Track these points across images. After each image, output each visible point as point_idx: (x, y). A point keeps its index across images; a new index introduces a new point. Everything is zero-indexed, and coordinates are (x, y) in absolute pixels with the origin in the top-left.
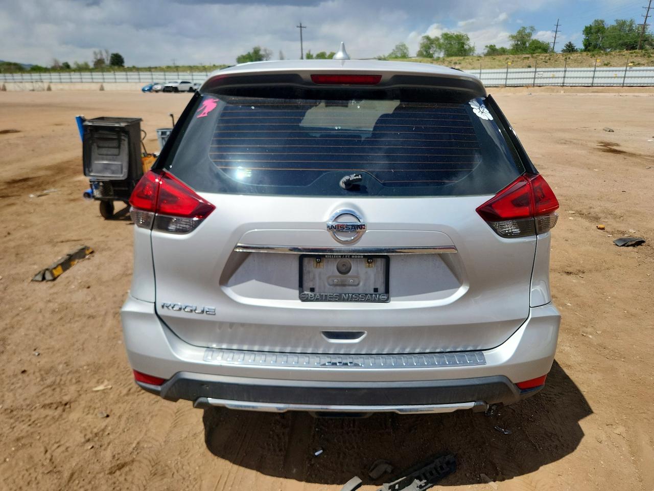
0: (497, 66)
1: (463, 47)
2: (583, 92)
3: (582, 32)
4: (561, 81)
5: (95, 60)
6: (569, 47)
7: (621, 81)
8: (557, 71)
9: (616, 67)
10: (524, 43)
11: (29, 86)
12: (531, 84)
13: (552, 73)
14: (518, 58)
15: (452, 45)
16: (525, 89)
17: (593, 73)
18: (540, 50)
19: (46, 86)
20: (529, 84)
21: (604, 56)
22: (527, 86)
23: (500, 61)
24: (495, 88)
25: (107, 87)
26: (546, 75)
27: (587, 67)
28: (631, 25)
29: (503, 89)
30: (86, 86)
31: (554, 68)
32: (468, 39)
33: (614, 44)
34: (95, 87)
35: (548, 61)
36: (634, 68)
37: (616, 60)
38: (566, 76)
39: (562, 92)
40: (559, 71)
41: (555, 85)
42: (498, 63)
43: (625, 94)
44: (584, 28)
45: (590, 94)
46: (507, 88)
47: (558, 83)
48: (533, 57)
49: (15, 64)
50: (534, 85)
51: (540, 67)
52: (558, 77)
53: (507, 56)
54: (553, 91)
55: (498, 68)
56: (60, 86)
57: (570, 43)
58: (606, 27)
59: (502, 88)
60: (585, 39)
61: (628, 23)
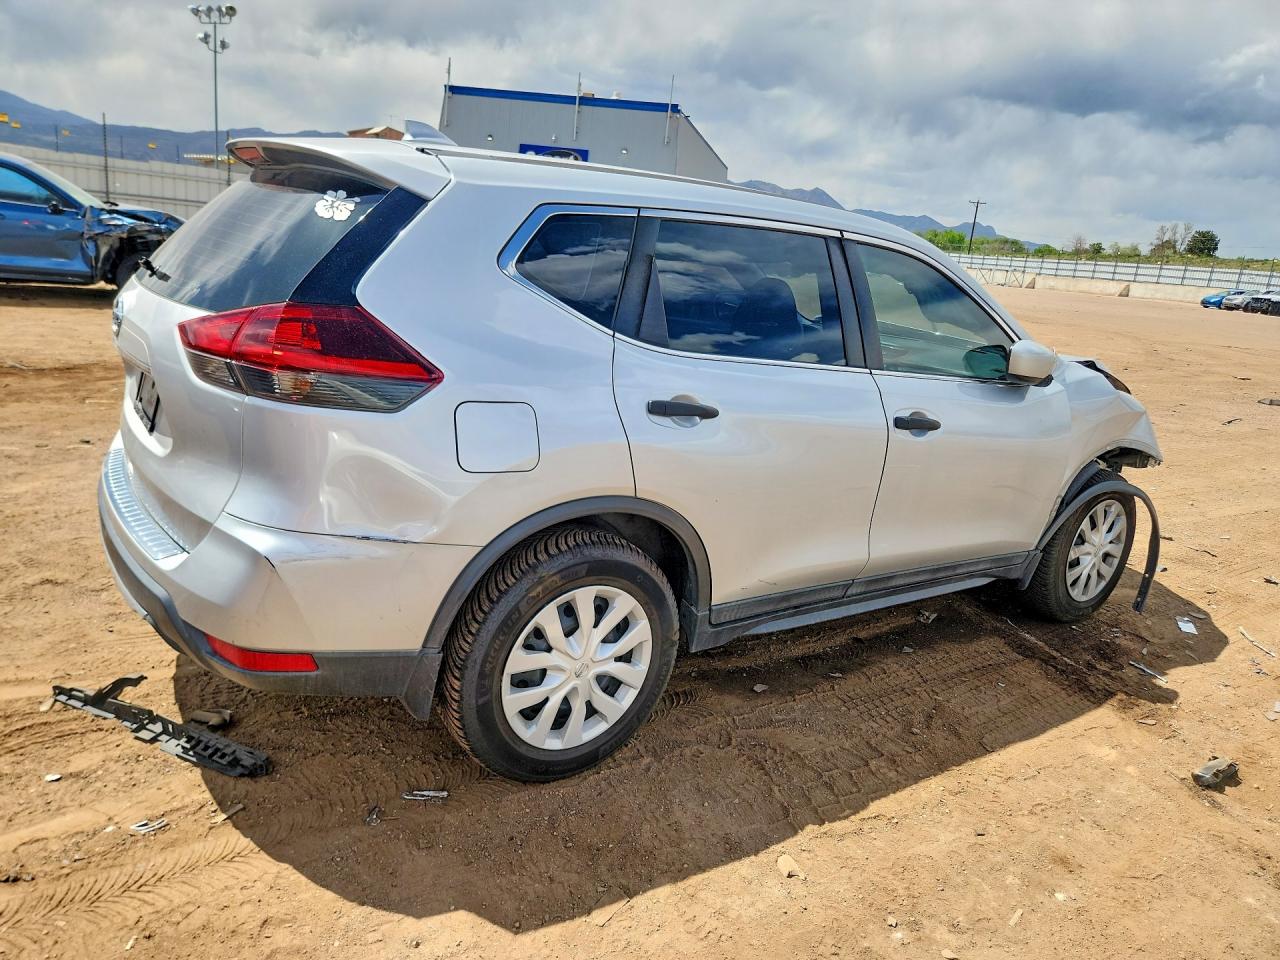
5: (1156, 242)
11: (1000, 277)
19: (1028, 279)
25: (1137, 290)
30: (1098, 286)
34: (1115, 288)
49: (1014, 242)
56: (1052, 282)
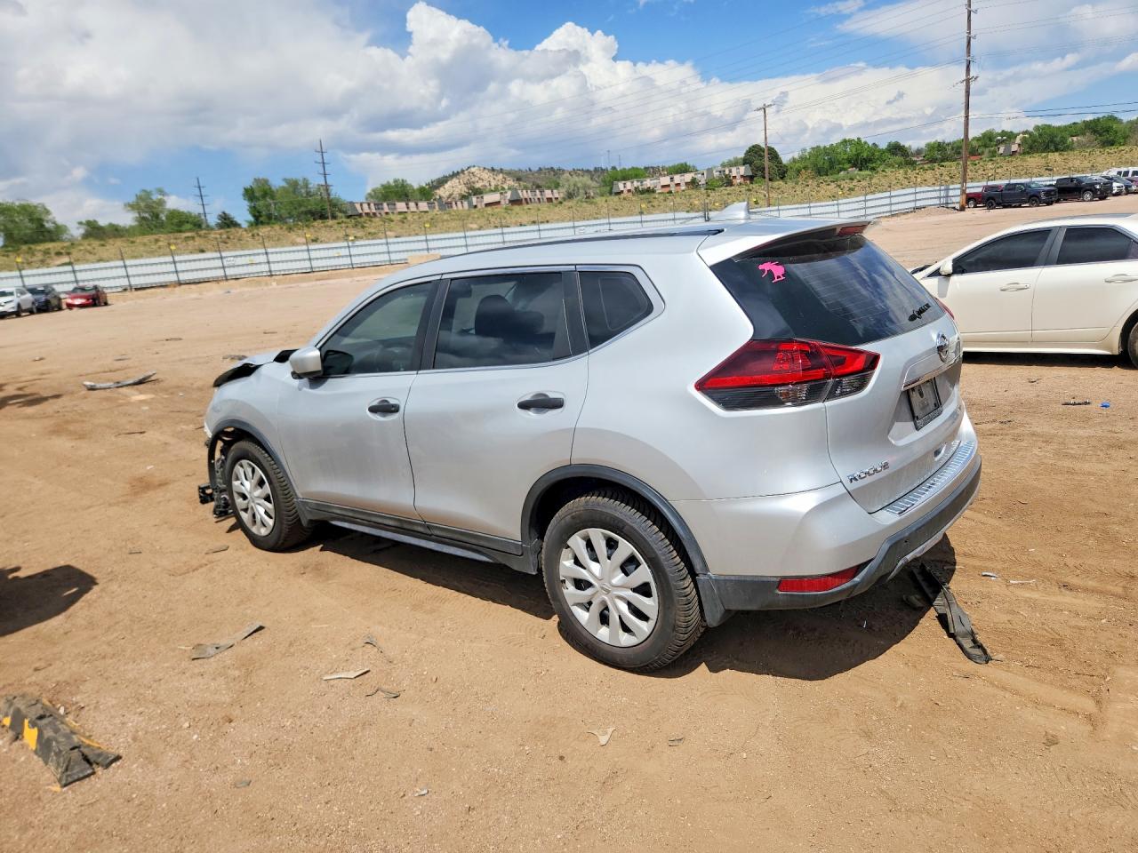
0: (144, 254)
1: (43, 226)
2: (303, 280)
3: (242, 197)
4: (265, 268)
6: (225, 219)
7: (347, 261)
8: (254, 255)
9: (326, 242)
10: (157, 216)
12: (222, 277)
13: (248, 258)
14: (176, 239)
15: (16, 223)
16: (214, 285)
17: (265, 256)
18: (188, 226)
20: (218, 277)
21: (305, 228)
22: (216, 280)
23: (145, 245)
24: (162, 289)
26: (239, 261)
27: (289, 246)
28: (306, 185)
29: (178, 289)
31: (243, 250)
32: (48, 212)
33: (294, 213)
35: (228, 240)
36: (357, 243)
37: (323, 234)
38: (271, 260)
39: (274, 284)
40: (258, 254)
41: (258, 275)
42: (142, 248)
43: (363, 278)
44: (242, 191)
45: (314, 283)
46: (183, 287)
47: (262, 272)
48: (200, 236)
50: (226, 278)
51: (181, 254)
52: (260, 263)
53: (156, 237)
54: (259, 283)
55: (147, 257)
57: (224, 213)
58: (273, 188)
59: (175, 287)
60: (251, 207)
61: (301, 183)
